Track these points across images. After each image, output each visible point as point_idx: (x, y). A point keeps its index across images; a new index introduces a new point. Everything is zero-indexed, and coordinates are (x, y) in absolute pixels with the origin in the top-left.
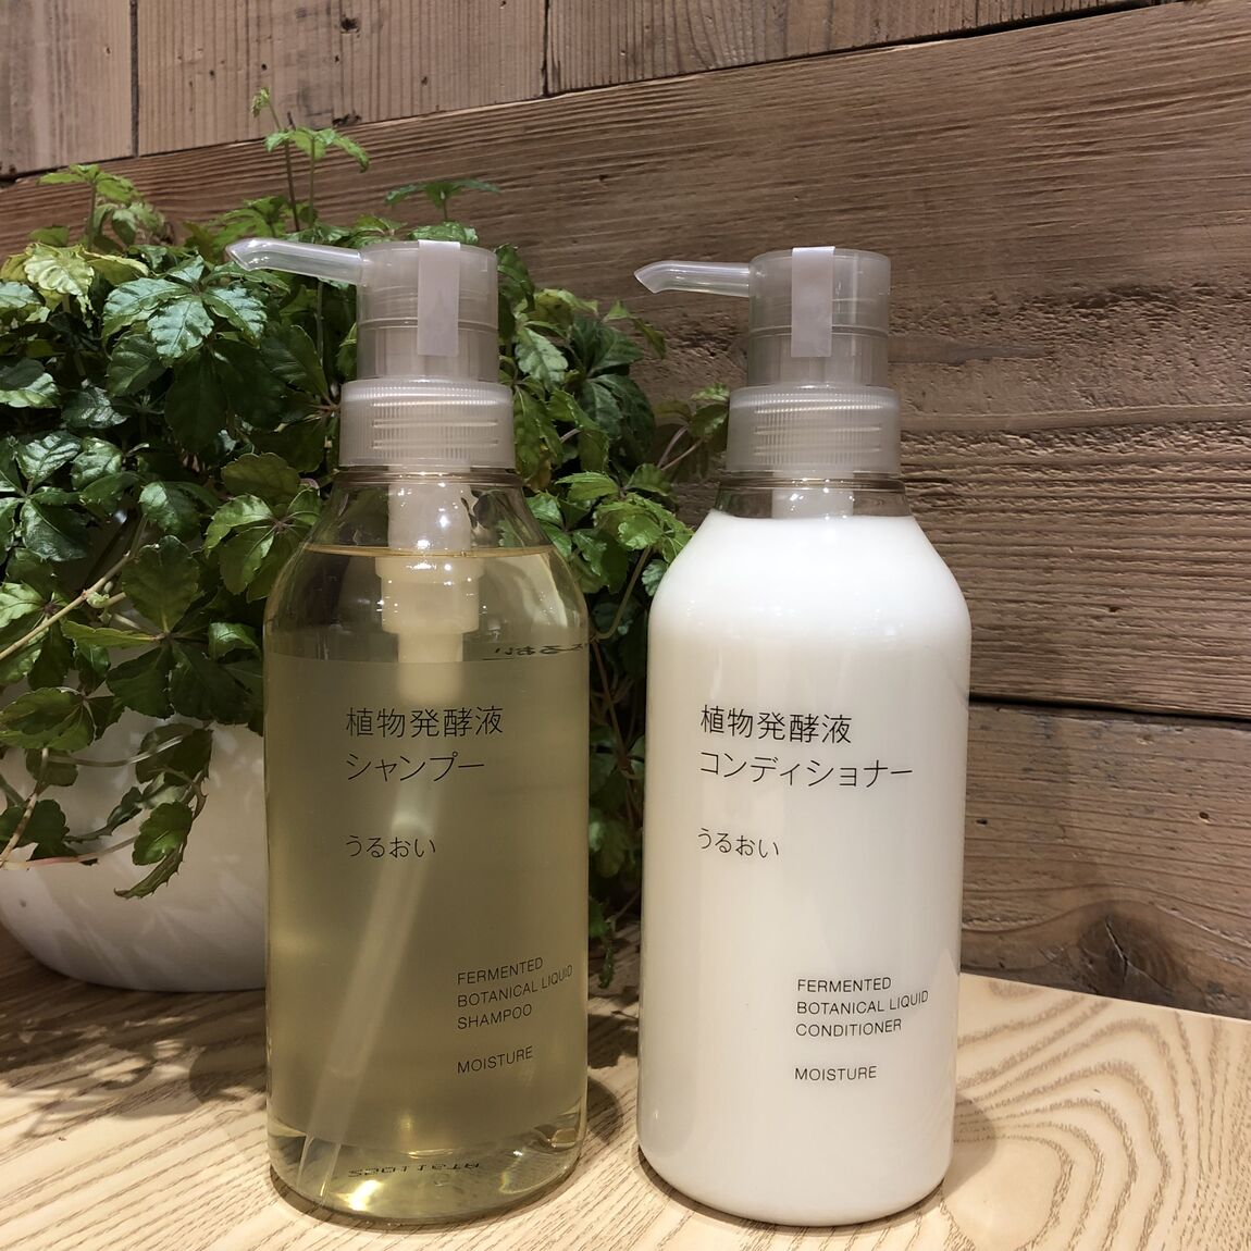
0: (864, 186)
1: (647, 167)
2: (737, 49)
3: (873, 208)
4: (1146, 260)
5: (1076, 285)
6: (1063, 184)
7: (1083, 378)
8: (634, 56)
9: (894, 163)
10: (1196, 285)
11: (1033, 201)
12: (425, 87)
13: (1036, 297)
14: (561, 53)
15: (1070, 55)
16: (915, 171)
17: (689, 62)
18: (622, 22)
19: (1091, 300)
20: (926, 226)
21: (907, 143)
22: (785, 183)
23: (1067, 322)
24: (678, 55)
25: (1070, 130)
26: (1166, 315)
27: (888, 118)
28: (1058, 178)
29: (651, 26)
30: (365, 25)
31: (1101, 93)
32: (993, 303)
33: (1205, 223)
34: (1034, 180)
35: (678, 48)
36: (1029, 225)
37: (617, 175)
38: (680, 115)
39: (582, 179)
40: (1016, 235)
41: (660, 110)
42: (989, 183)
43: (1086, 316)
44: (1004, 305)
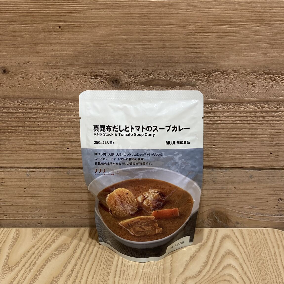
0: (145, 38)
3: (148, 44)
4: (221, 64)
5: (204, 69)
6: (200, 43)
7: (206, 92)
9: (154, 33)
10: (233, 70)
11: (192, 46)
13: (194, 71)
15: (202, 9)
16: (160, 35)
20: (164, 51)
21: (157, 27)
22: (121, 35)
23: (201, 78)
25: (202, 29)
26: (226, 77)
27: (151, 20)
28: (199, 41)
31: (210, 20)
32: (182, 72)
33: (235, 55)
34: (193, 41)
36: (192, 53)
37: (65, 27)
38: (85, 11)
39: (53, 27)
40: (188, 55)
41: (78, 9)
42: (180, 41)
43: (206, 76)
44: (185, 73)
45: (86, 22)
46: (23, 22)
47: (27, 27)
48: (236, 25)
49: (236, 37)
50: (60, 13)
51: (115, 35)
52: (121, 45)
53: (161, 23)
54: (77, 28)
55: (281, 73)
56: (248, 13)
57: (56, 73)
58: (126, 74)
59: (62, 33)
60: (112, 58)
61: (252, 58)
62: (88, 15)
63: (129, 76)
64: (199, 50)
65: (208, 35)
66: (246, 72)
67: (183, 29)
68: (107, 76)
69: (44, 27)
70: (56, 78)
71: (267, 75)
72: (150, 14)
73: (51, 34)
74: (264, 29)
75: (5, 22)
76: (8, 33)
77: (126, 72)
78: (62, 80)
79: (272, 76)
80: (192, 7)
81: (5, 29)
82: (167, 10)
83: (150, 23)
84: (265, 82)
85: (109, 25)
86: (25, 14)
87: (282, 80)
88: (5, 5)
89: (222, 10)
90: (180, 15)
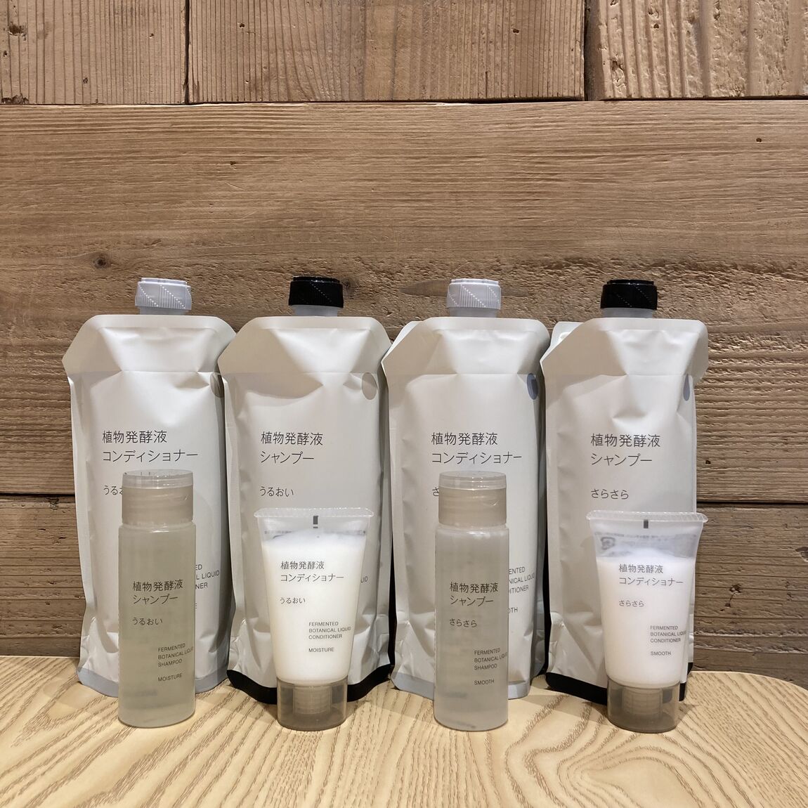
0: (418, 186)
1: (267, 159)
2: (330, 90)
3: (423, 200)
4: (585, 243)
5: (546, 255)
6: (539, 196)
7: (550, 309)
8: (255, 85)
9: (437, 174)
10: (612, 259)
11: (521, 204)
12: (86, 85)
13: (523, 262)
14: (200, 76)
15: (543, 122)
16: (449, 180)
17: (296, 94)
18: (246, 62)
19: (554, 265)
20: (457, 214)
21: (445, 163)
22: (365, 180)
23: (541, 277)
24: (288, 89)
25: (543, 165)
26: (597, 276)
27: (433, 146)
28: (536, 192)
29: (268, 67)
30: (31, 32)
31: (560, 145)
32: (498, 263)
33: (617, 225)
34: (522, 192)
35: (287, 85)
36: (520, 219)
37: (244, 162)
38: (291, 128)
39: (217, 163)
40: (511, 223)
41: (276, 123)
42: (495, 192)
43: (552, 274)
44: (504, 265)
45: (290, 152)
46: (157, 152)
47: (163, 162)
48: (618, 156)
49: (618, 183)
50: (235, 132)
51: (352, 180)
52: (363, 202)
53: (453, 153)
54: (270, 165)
55: (721, 266)
56: (643, 131)
57: (214, 267)
58: (371, 268)
59: (237, 175)
60: (342, 231)
61: (654, 230)
62: (297, 136)
63: (377, 272)
64: (535, 214)
65: (557, 180)
66: (641, 262)
67: (501, 165)
68: (328, 273)
69: (199, 163)
70: (214, 277)
71: (690, 271)
72: (429, 134)
73: (211, 179)
74: (679, 165)
75: (115, 153)
76: (120, 177)
77: (370, 264)
78: (228, 281)
79: (700, 273)
80: (520, 119)
81: (115, 169)
82: (467, 125)
83: (428, 154)
84: (687, 287)
85: (339, 158)
86: (162, 136)
87: (724, 281)
88: (123, 116)
89: (586, 125)
90: (495, 135)
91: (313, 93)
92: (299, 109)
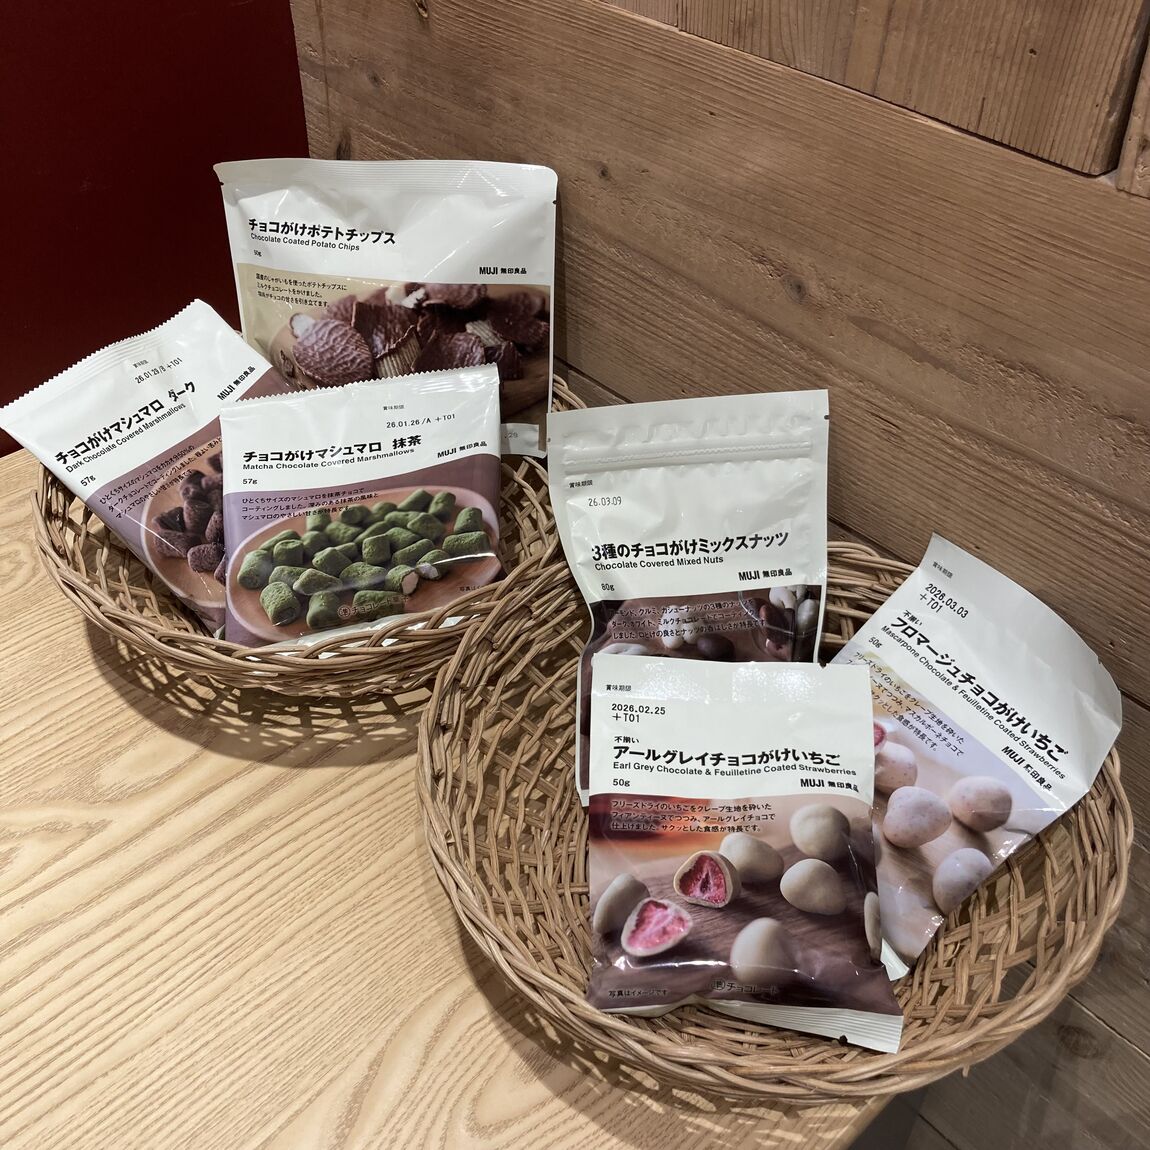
1: (742, 121)
2: (811, 60)
8: (739, 28)
17: (777, 53)
19: (1008, 362)
24: (770, 43)
29: (753, 9)
35: (770, 39)
91: (794, 58)
92: (775, 73)
